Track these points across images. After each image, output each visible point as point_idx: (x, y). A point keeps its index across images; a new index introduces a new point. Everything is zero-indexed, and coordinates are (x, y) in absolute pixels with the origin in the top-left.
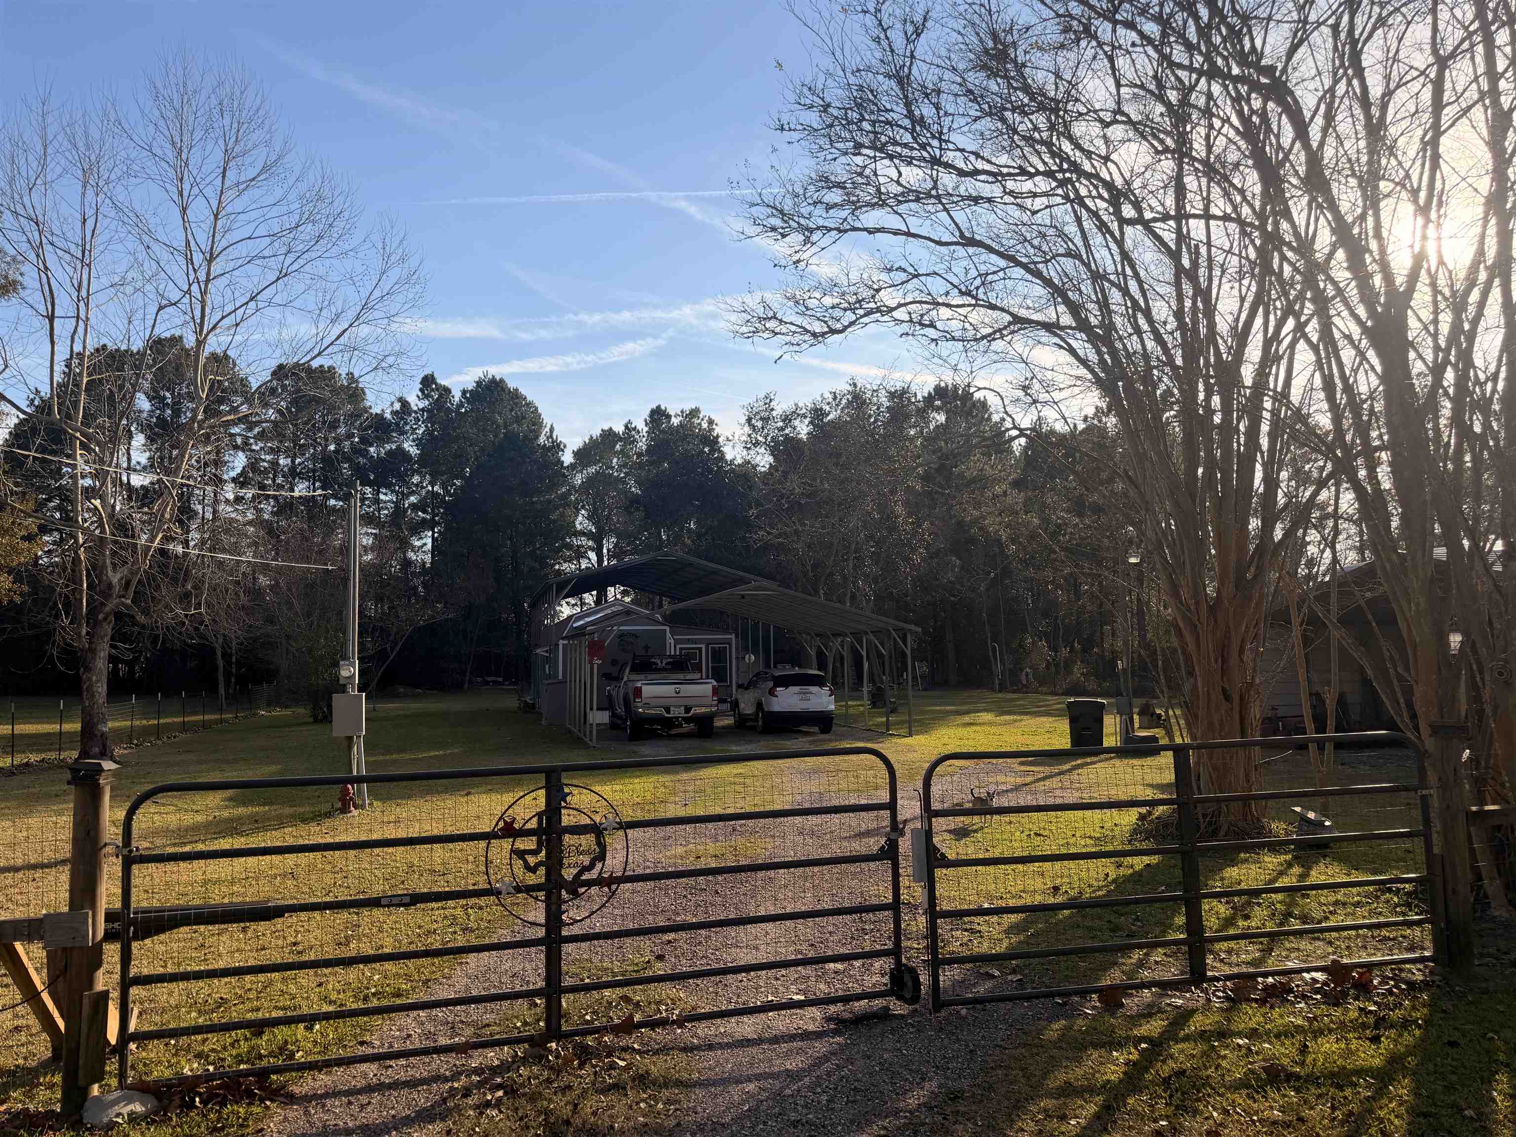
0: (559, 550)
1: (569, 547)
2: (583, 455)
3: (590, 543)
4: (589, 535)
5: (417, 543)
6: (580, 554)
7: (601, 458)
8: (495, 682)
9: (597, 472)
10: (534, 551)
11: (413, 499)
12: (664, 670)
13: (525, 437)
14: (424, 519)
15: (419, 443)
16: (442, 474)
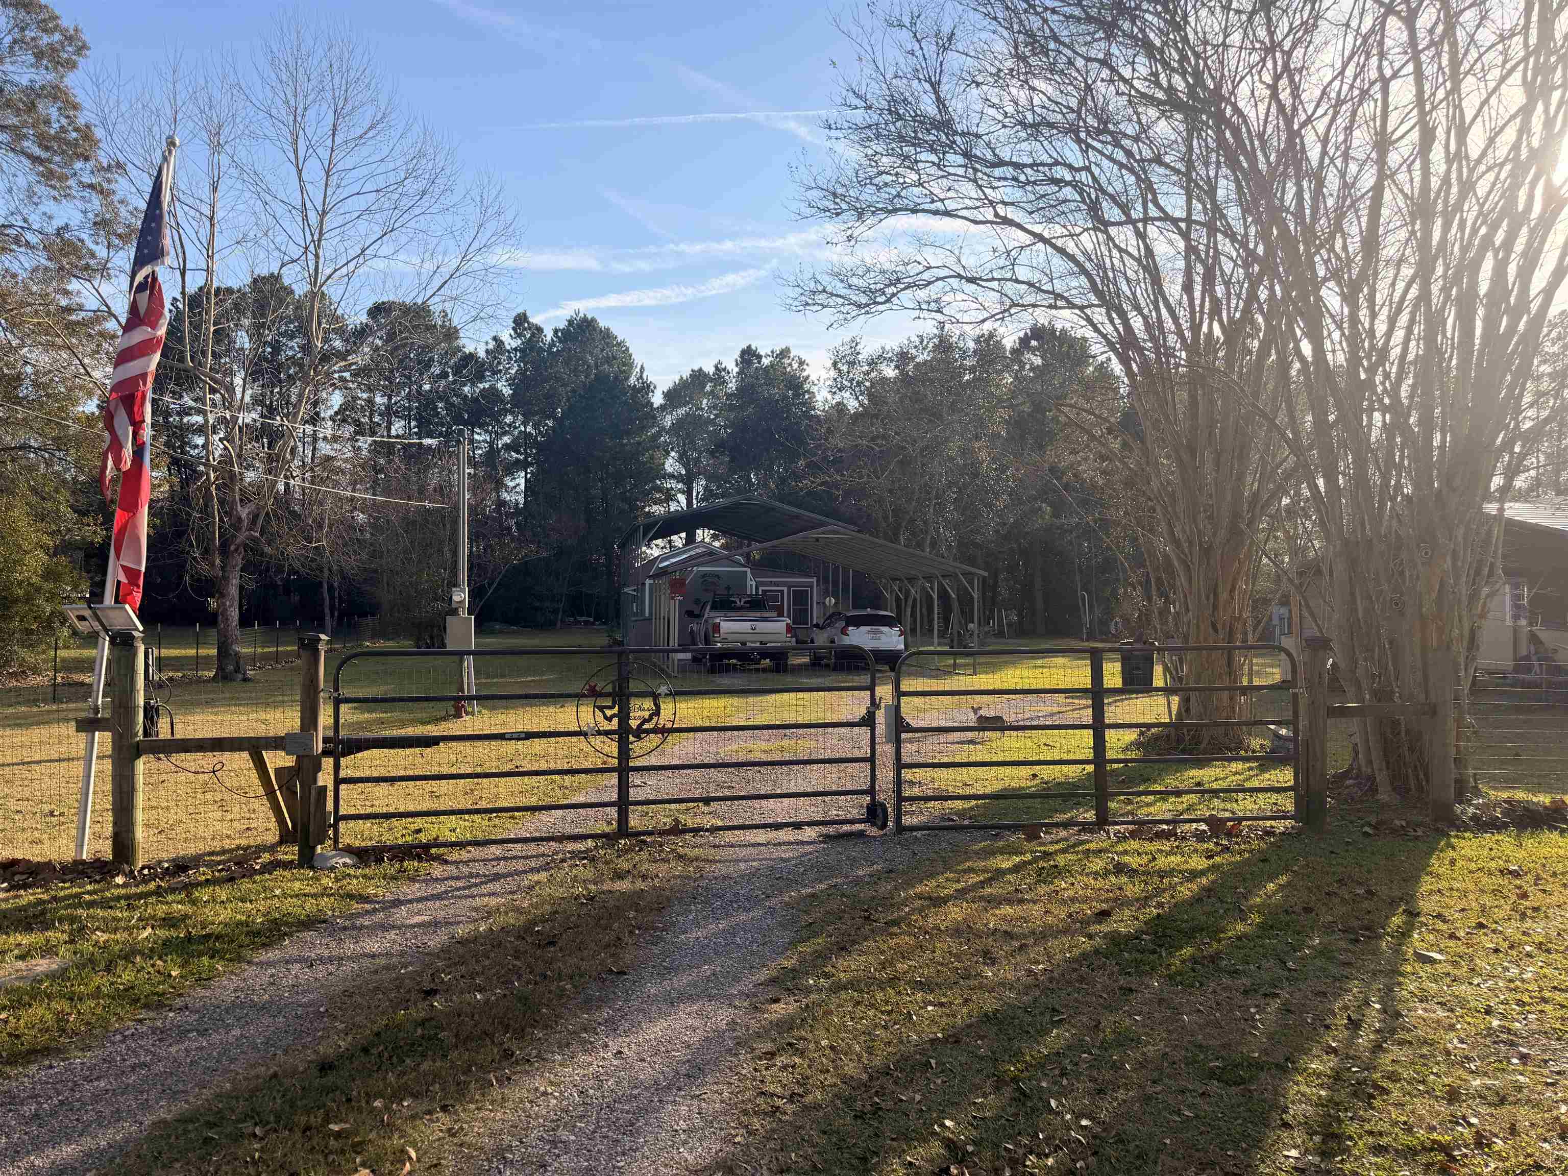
0: (649, 492)
1: (659, 489)
2: (674, 396)
3: (680, 486)
4: (679, 478)
5: (511, 484)
6: (669, 497)
7: (691, 398)
8: (586, 623)
9: (688, 414)
10: (623, 493)
11: (507, 439)
12: (741, 608)
13: (616, 378)
14: (517, 460)
15: (511, 382)
16: (536, 413)
